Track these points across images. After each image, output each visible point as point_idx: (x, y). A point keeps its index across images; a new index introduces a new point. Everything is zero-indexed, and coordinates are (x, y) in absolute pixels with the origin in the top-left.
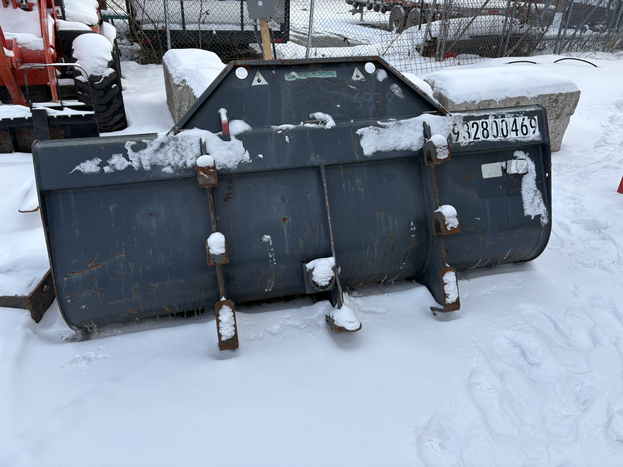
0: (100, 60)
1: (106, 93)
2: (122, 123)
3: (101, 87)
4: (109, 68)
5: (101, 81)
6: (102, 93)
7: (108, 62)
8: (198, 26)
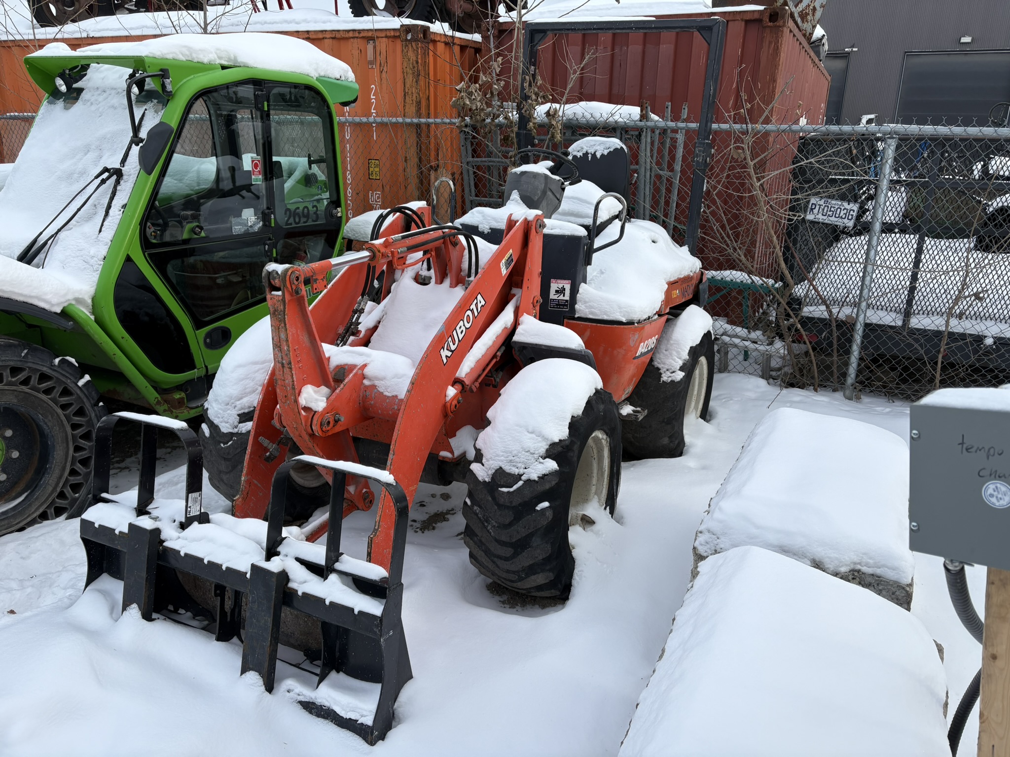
0: (533, 435)
1: (519, 515)
2: (553, 591)
3: (511, 502)
4: (547, 459)
5: (515, 487)
6: (508, 517)
7: (549, 443)
8: (944, 322)
